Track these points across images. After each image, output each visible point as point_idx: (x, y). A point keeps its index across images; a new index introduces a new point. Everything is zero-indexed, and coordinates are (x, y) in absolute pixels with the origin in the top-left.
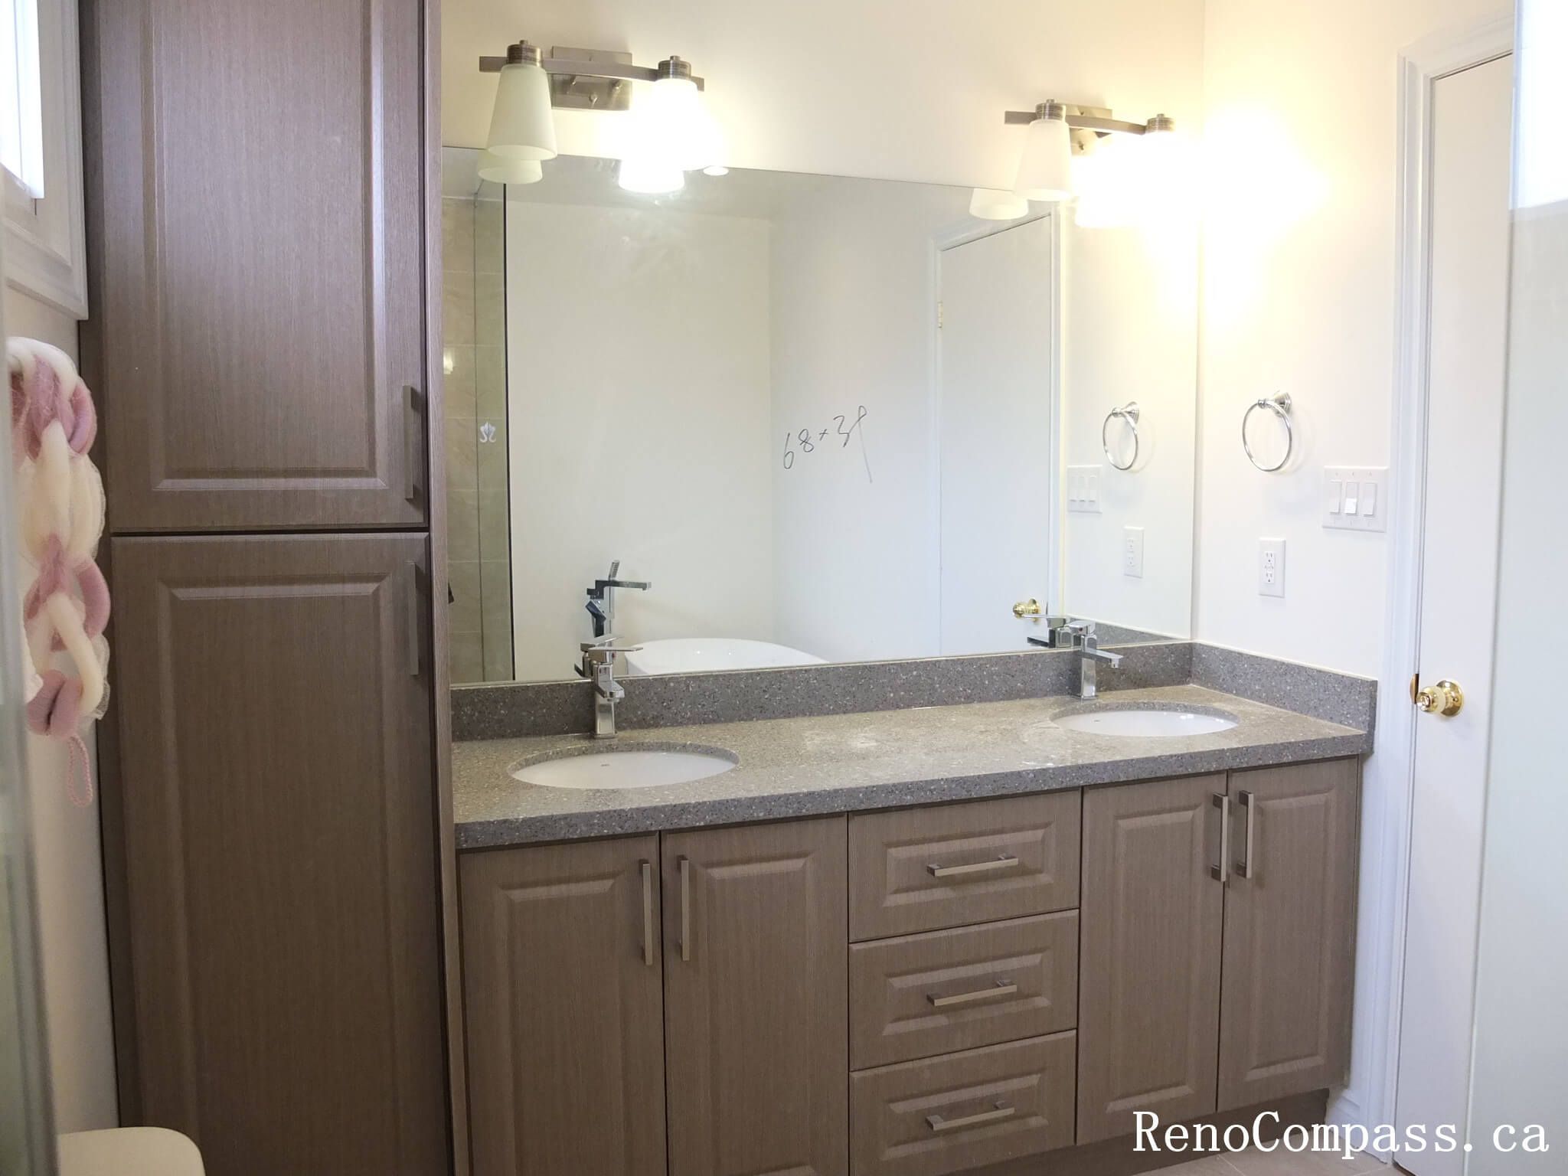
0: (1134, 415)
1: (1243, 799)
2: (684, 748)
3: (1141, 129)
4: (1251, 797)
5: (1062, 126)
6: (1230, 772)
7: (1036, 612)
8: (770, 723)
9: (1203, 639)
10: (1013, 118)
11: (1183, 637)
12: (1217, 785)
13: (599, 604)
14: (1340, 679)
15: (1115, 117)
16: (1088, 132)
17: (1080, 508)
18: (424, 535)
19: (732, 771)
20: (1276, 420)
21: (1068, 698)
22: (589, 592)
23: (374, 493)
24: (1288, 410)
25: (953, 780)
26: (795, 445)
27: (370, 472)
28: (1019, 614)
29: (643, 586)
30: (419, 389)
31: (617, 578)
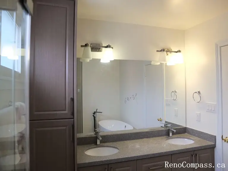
0: (176, 92)
1: (196, 155)
2: (111, 147)
3: (177, 52)
4: (197, 155)
5: (165, 52)
6: (194, 151)
7: (161, 120)
8: (123, 142)
9: (188, 127)
10: (157, 51)
11: (184, 126)
12: (192, 153)
13: (95, 115)
14: (210, 135)
15: (173, 50)
16: (169, 53)
17: (168, 105)
18: (73, 119)
19: (119, 152)
20: (198, 94)
21: (168, 136)
22: (93, 113)
23: (66, 114)
24: (200, 93)
25: (152, 154)
26: (126, 100)
27: (65, 110)
28: (159, 120)
29: (101, 113)
30: (73, 98)
31: (97, 111)
